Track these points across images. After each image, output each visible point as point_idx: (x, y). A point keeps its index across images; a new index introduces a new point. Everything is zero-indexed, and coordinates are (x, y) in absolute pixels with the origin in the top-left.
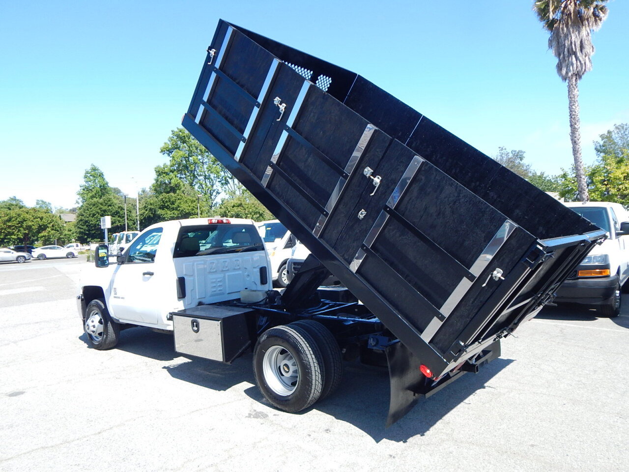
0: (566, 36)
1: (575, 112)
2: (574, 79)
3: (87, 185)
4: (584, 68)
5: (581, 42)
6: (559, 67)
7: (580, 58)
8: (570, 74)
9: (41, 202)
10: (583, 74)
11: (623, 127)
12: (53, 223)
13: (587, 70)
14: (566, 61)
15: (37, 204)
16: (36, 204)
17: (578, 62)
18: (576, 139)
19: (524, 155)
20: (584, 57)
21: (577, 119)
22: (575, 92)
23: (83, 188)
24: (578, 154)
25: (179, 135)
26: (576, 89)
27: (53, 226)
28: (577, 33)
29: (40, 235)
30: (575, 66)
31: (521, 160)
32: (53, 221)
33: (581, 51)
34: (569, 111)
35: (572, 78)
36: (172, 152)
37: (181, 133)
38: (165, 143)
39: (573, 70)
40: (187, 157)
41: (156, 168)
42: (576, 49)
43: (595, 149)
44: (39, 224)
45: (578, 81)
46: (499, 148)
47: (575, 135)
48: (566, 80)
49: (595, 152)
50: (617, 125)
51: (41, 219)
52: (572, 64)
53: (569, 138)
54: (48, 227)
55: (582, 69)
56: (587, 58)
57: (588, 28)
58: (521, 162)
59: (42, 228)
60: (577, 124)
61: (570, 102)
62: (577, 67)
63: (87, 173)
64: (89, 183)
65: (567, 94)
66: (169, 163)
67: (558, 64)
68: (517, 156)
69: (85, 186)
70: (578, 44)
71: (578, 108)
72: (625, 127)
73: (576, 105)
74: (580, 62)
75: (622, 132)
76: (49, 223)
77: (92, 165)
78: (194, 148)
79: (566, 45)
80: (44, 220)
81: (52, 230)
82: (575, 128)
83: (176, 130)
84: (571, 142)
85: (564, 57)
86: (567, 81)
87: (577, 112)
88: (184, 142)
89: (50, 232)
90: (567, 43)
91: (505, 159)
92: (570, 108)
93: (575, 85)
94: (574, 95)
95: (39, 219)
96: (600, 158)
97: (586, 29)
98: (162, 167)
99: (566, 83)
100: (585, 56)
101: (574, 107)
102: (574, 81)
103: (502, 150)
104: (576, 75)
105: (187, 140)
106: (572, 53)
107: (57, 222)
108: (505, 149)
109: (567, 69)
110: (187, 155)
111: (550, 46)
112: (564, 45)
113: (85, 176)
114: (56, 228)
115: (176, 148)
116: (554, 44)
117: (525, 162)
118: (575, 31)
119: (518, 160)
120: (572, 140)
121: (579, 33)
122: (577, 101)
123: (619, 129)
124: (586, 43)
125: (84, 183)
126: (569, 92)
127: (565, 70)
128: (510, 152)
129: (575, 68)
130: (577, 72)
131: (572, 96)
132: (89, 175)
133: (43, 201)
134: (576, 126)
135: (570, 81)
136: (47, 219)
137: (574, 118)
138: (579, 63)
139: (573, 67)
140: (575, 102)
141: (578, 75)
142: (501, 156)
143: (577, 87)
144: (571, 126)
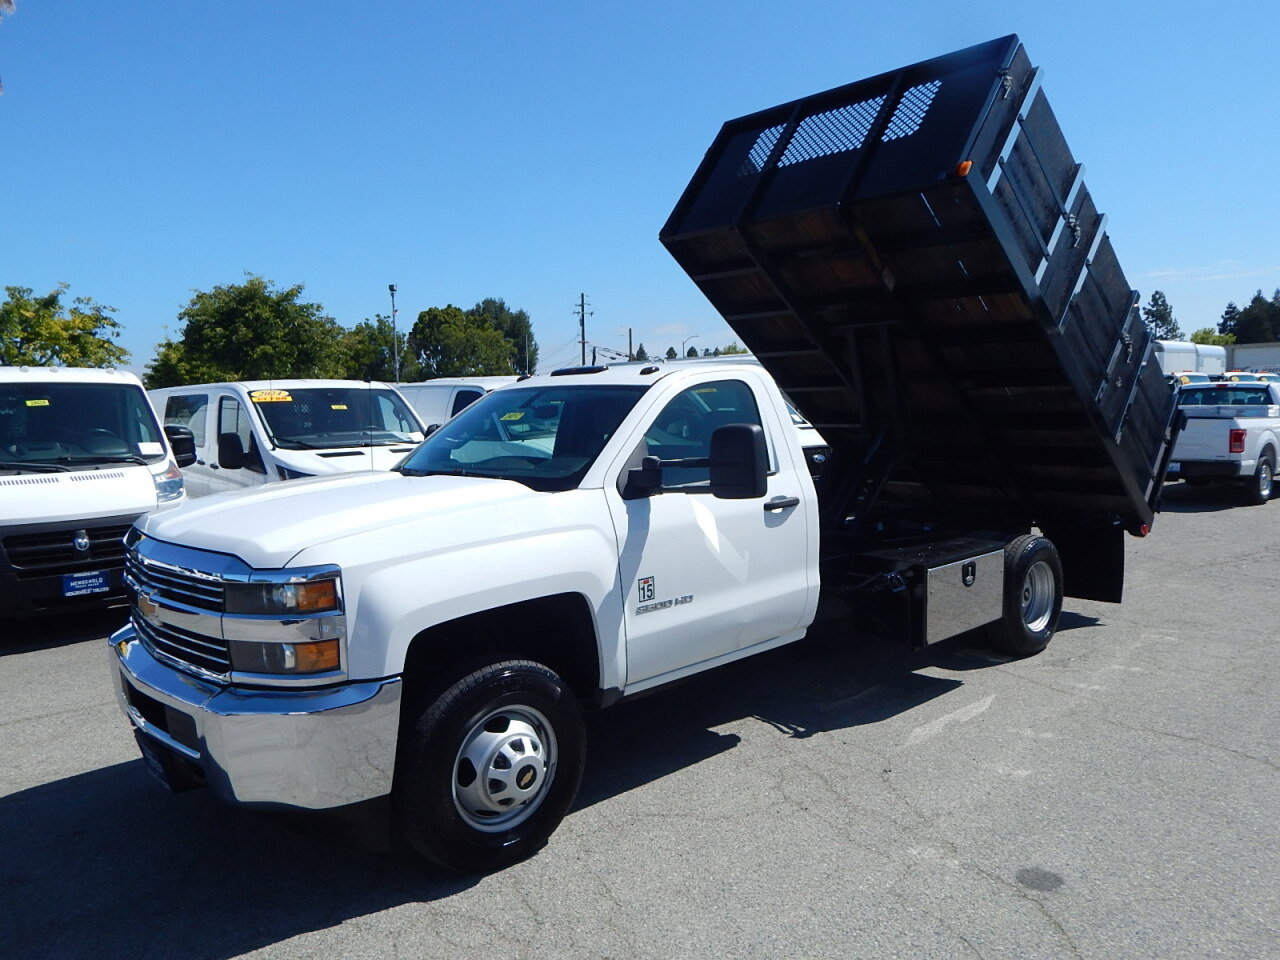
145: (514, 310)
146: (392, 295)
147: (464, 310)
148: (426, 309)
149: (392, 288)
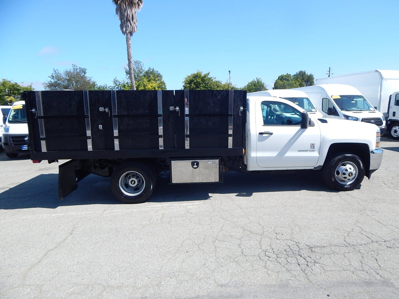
0: (125, 10)
2: (129, 35)
5: (132, 15)
6: (122, 26)
7: (132, 24)
8: (128, 32)
10: (133, 33)
11: (137, 62)
13: (135, 31)
14: (125, 24)
18: (131, 67)
19: (86, 71)
21: (131, 57)
22: (130, 42)
28: (130, 10)
33: (132, 20)
39: (129, 30)
42: (130, 19)
43: (126, 72)
45: (131, 37)
46: (73, 65)
48: (125, 34)
49: (126, 74)
50: (135, 61)
52: (128, 27)
55: (133, 30)
56: (135, 24)
57: (135, 9)
60: (131, 59)
61: (128, 47)
65: (126, 42)
67: (121, 24)
68: (82, 71)
70: (131, 16)
71: (131, 51)
72: (138, 62)
75: (137, 65)
79: (125, 15)
82: (130, 61)
85: (124, 21)
90: (126, 14)
91: (76, 72)
92: (128, 50)
96: (128, 77)
97: (134, 9)
99: (125, 36)
100: (134, 24)
101: (129, 50)
102: (129, 36)
104: (130, 33)
106: (128, 20)
108: (76, 66)
109: (126, 28)
111: (117, 13)
112: (124, 14)
116: (119, 13)
117: (87, 75)
118: (129, 8)
121: (131, 10)
123: (135, 63)
124: (134, 16)
126: (127, 41)
127: (125, 29)
130: (131, 31)
131: (128, 44)
135: (127, 35)
137: (130, 56)
138: (131, 27)
139: (129, 28)
140: (130, 47)
141: (131, 33)
142: (74, 70)
143: (130, 39)
144: (128, 60)
145: (309, 74)
146: (230, 73)
147: (292, 75)
148: (281, 75)
149: (229, 71)
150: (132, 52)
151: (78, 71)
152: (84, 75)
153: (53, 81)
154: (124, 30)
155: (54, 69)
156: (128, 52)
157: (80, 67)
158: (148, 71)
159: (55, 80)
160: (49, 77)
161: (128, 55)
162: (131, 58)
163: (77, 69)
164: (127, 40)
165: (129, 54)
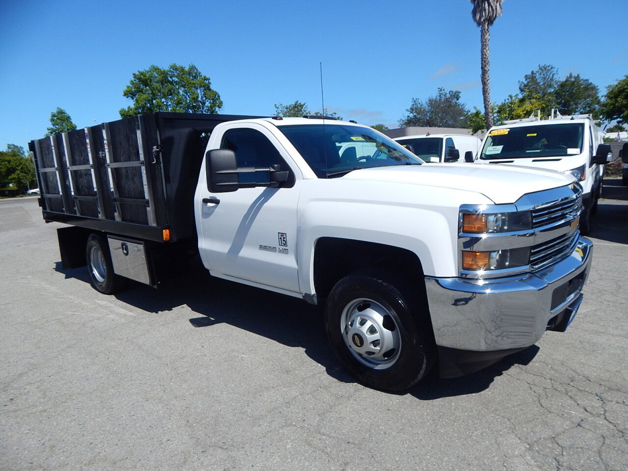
1: (486, 55)
2: (486, 24)
3: (54, 128)
4: (495, 13)
6: (474, 13)
7: (492, 4)
8: (482, 20)
9: (12, 147)
10: (495, 19)
12: (22, 166)
13: (497, 15)
14: (479, 6)
15: (9, 148)
16: (7, 148)
17: (490, 7)
18: (485, 80)
19: (460, 95)
20: (495, 3)
21: (487, 62)
22: (487, 36)
23: (50, 131)
24: (487, 94)
25: (141, 78)
26: (488, 34)
27: (22, 168)
29: (10, 177)
30: (487, 11)
31: (457, 100)
32: (21, 164)
34: (481, 54)
35: (485, 23)
36: (136, 95)
37: (142, 76)
38: (128, 87)
39: (485, 16)
40: (150, 100)
41: (120, 111)
43: (520, 88)
44: (7, 167)
45: (490, 27)
46: (439, 88)
47: (485, 77)
48: (479, 26)
50: (541, 66)
51: (9, 162)
53: (480, 79)
54: (17, 170)
55: (493, 14)
56: (498, 3)
58: (457, 102)
59: (11, 171)
60: (487, 66)
61: (482, 46)
62: (489, 13)
63: (53, 116)
64: (57, 126)
65: (480, 39)
66: (133, 106)
67: (473, 9)
68: (454, 96)
69: (53, 129)
71: (488, 51)
73: (487, 49)
74: (492, 7)
76: (18, 166)
77: (58, 108)
78: (157, 91)
80: (12, 163)
81: (21, 172)
82: (485, 70)
83: (137, 73)
84: (481, 83)
85: (478, 3)
86: (481, 26)
87: (487, 56)
88: (146, 85)
89: (19, 174)
91: (443, 99)
92: (482, 52)
93: (487, 30)
94: (485, 39)
95: (7, 162)
98: (127, 110)
99: (480, 29)
101: (485, 51)
102: (486, 26)
103: (441, 90)
104: (488, 20)
105: (149, 83)
107: (25, 165)
108: (444, 90)
110: (150, 98)
113: (51, 119)
114: (25, 171)
115: (139, 91)
117: (460, 101)
119: (455, 100)
120: (482, 81)
122: (488, 45)
123: (542, 70)
125: (52, 127)
127: (479, 15)
128: (448, 93)
129: (487, 14)
130: (489, 17)
131: (484, 40)
132: (55, 118)
133: (14, 145)
134: (486, 68)
135: (483, 26)
136: (15, 162)
137: (485, 62)
138: (490, 9)
139: (485, 13)
140: (486, 46)
141: (490, 21)
142: (440, 96)
143: (488, 32)
144: (482, 68)
150: (489, 53)
151: (448, 96)
152: (456, 103)
153: (411, 115)
154: (478, 17)
155: (413, 99)
156: (482, 55)
157: (452, 90)
158: (566, 81)
159: (414, 114)
160: (407, 110)
161: (482, 60)
162: (487, 64)
163: (445, 95)
164: (483, 36)
165: (484, 58)
